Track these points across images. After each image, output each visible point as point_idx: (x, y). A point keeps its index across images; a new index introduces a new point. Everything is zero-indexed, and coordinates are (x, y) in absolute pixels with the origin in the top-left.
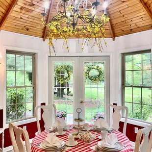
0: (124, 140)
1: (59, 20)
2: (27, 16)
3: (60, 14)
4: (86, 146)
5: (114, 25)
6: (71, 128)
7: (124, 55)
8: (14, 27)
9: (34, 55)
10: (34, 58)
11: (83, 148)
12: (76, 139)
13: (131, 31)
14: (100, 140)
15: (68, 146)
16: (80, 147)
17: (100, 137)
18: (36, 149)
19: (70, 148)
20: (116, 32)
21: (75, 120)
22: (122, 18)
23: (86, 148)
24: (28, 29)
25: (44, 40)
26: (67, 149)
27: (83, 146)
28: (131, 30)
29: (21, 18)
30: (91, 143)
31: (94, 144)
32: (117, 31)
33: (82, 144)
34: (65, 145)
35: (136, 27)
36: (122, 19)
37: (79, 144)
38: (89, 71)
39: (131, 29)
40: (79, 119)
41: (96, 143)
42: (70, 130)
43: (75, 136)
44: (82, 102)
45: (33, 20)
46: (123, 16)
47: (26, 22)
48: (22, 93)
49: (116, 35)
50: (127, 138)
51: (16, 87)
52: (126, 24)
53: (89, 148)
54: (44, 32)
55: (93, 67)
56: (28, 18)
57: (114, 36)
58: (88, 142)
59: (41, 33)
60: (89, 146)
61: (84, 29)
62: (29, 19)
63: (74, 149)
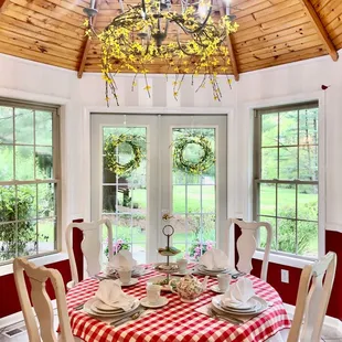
0: (265, 292)
1: (129, 23)
2: (42, 18)
3: (132, 11)
4: (186, 307)
5: (238, 46)
6: (149, 271)
7: (258, 112)
8: (11, 41)
9: (56, 110)
10: (58, 116)
11: (180, 310)
12: (164, 293)
13: (276, 60)
14: (215, 294)
15: (147, 308)
16: (173, 309)
17: (215, 288)
18: (75, 316)
19: (152, 312)
20: (242, 61)
21: (160, 251)
22: (258, 29)
23: (187, 310)
24: (43, 50)
25: (80, 76)
26: (145, 314)
27: (179, 307)
28: (276, 57)
29: (29, 22)
30: (197, 299)
31: (204, 302)
32: (245, 58)
33: (178, 302)
34: (141, 306)
35: (286, 51)
36: (257, 32)
37: (170, 302)
38: (182, 147)
39: (276, 54)
40: (168, 249)
41: (208, 300)
42: (147, 275)
43: (161, 287)
44: (165, 217)
45: (57, 27)
46: (260, 25)
47: (39, 33)
48: (28, 196)
49: (242, 67)
50: (272, 288)
51: (16, 183)
52: (265, 45)
53: (193, 310)
54: (80, 57)
55: (192, 138)
56: (44, 21)
57: (238, 69)
58: (191, 297)
59: (73, 59)
60: (193, 307)
61: (179, 48)
62: (47, 26)
63: (160, 313)
